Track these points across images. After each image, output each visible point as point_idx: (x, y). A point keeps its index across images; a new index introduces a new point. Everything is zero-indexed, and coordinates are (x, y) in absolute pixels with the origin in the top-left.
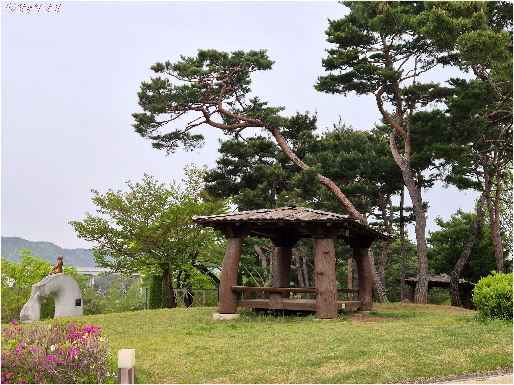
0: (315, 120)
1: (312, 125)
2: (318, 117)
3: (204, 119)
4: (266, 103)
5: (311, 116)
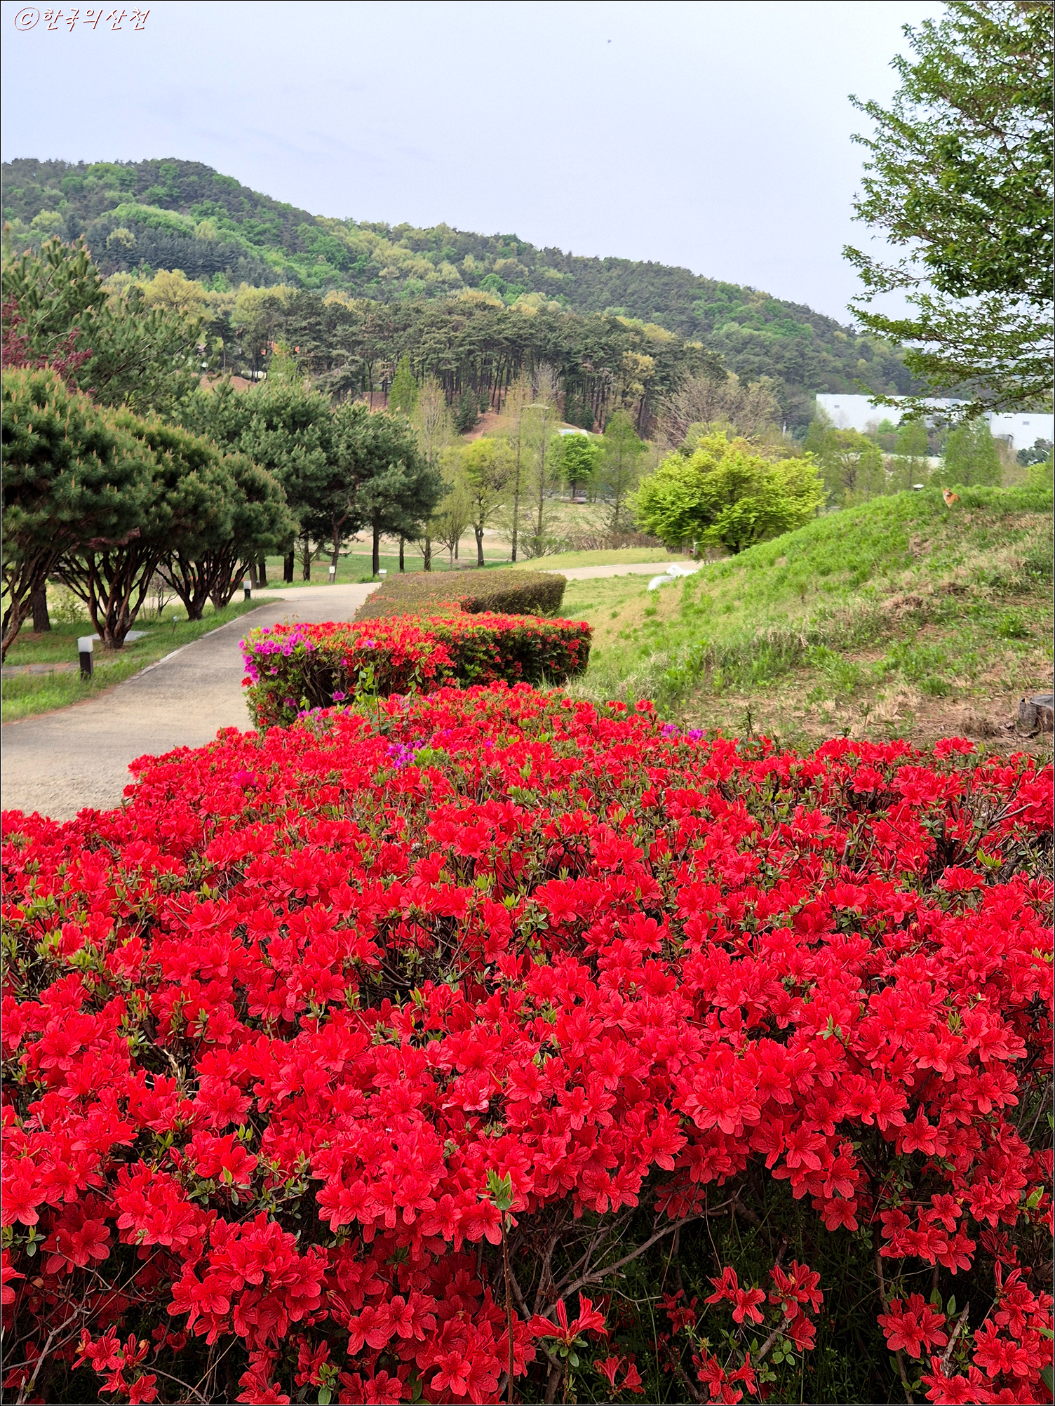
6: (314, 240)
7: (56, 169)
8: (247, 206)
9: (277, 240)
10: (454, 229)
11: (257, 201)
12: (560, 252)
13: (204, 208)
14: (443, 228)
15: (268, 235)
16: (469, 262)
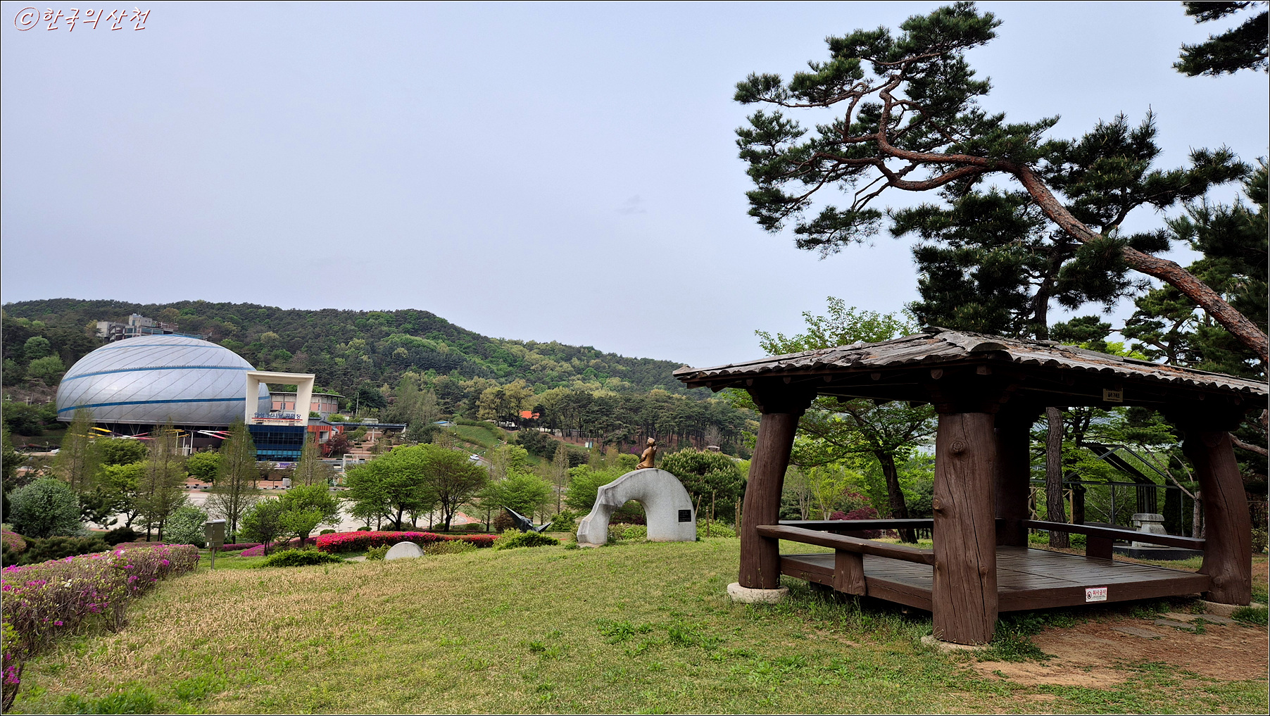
0: (1147, 132)
1: (1143, 145)
2: (1158, 124)
3: (885, 180)
4: (1001, 117)
5: (1134, 124)
6: (494, 351)
7: (349, 315)
8: (456, 334)
9: (476, 352)
10: (560, 344)
11: (460, 331)
12: (616, 355)
13: (434, 335)
14: (554, 343)
15: (471, 349)
16: (576, 361)
